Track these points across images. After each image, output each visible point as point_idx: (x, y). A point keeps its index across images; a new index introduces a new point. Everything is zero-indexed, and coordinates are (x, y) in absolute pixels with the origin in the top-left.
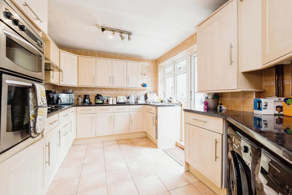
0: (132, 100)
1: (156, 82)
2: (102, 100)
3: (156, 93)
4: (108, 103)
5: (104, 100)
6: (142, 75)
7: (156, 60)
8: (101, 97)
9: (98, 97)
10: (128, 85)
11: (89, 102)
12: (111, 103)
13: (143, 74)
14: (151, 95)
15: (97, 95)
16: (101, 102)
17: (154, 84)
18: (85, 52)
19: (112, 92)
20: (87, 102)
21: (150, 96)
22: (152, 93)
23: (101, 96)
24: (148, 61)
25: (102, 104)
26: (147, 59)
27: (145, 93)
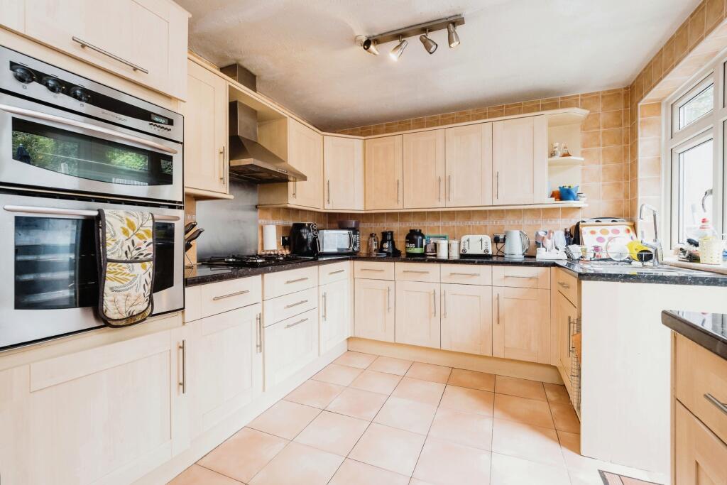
0: (516, 248)
1: (627, 176)
2: (422, 246)
3: (631, 220)
4: (435, 256)
5: (426, 246)
6: (557, 158)
7: (627, 88)
8: (420, 237)
9: (413, 236)
10: (495, 198)
11: (391, 251)
12: (443, 254)
13: (559, 153)
14: (597, 229)
15: (411, 231)
16: (418, 250)
17: (619, 185)
18: (387, 125)
19: (454, 223)
20: (386, 250)
21: (593, 232)
22: (604, 222)
23: (420, 233)
24: (586, 100)
25: (422, 258)
26: (583, 95)
27: (575, 224)
